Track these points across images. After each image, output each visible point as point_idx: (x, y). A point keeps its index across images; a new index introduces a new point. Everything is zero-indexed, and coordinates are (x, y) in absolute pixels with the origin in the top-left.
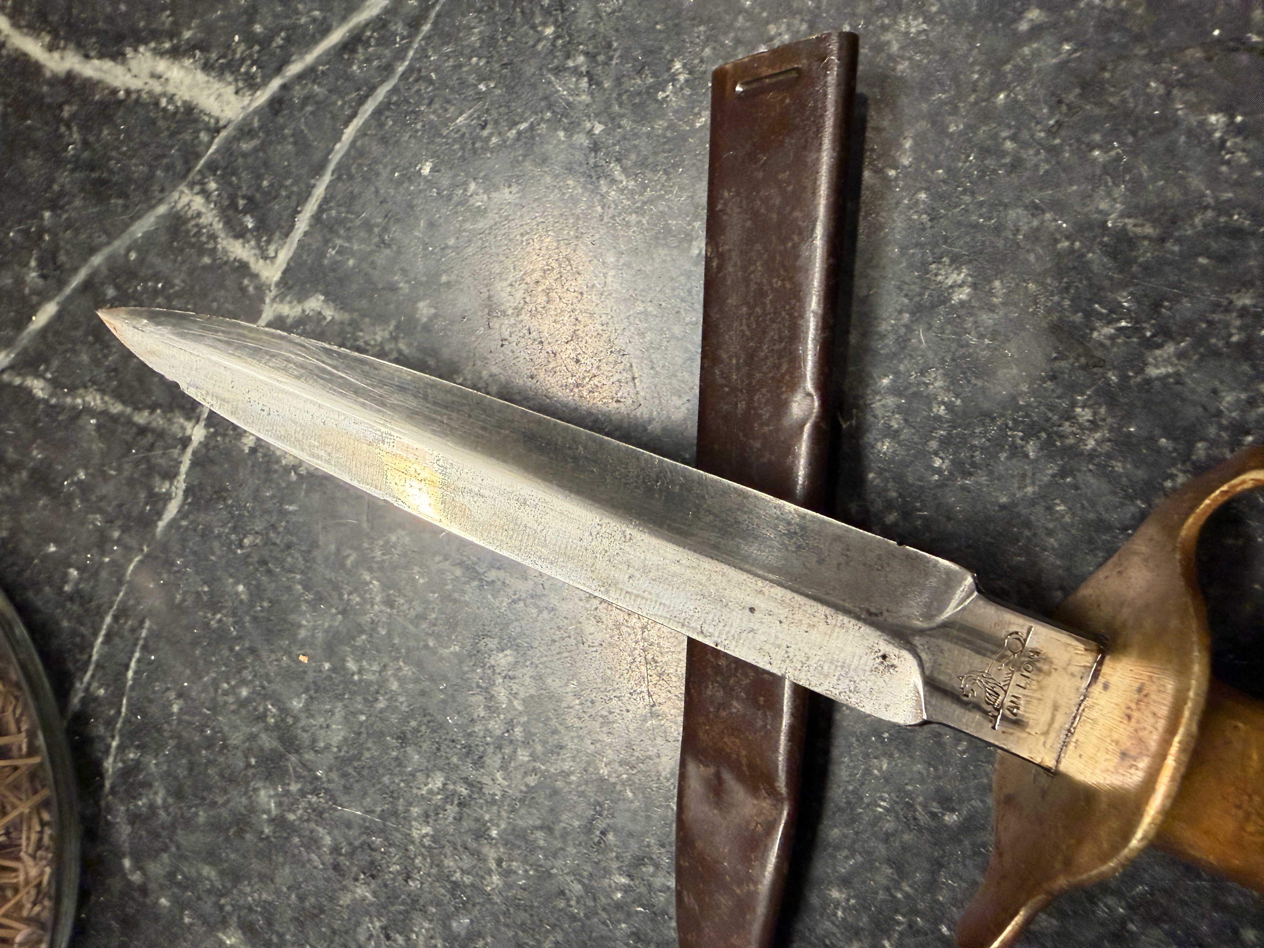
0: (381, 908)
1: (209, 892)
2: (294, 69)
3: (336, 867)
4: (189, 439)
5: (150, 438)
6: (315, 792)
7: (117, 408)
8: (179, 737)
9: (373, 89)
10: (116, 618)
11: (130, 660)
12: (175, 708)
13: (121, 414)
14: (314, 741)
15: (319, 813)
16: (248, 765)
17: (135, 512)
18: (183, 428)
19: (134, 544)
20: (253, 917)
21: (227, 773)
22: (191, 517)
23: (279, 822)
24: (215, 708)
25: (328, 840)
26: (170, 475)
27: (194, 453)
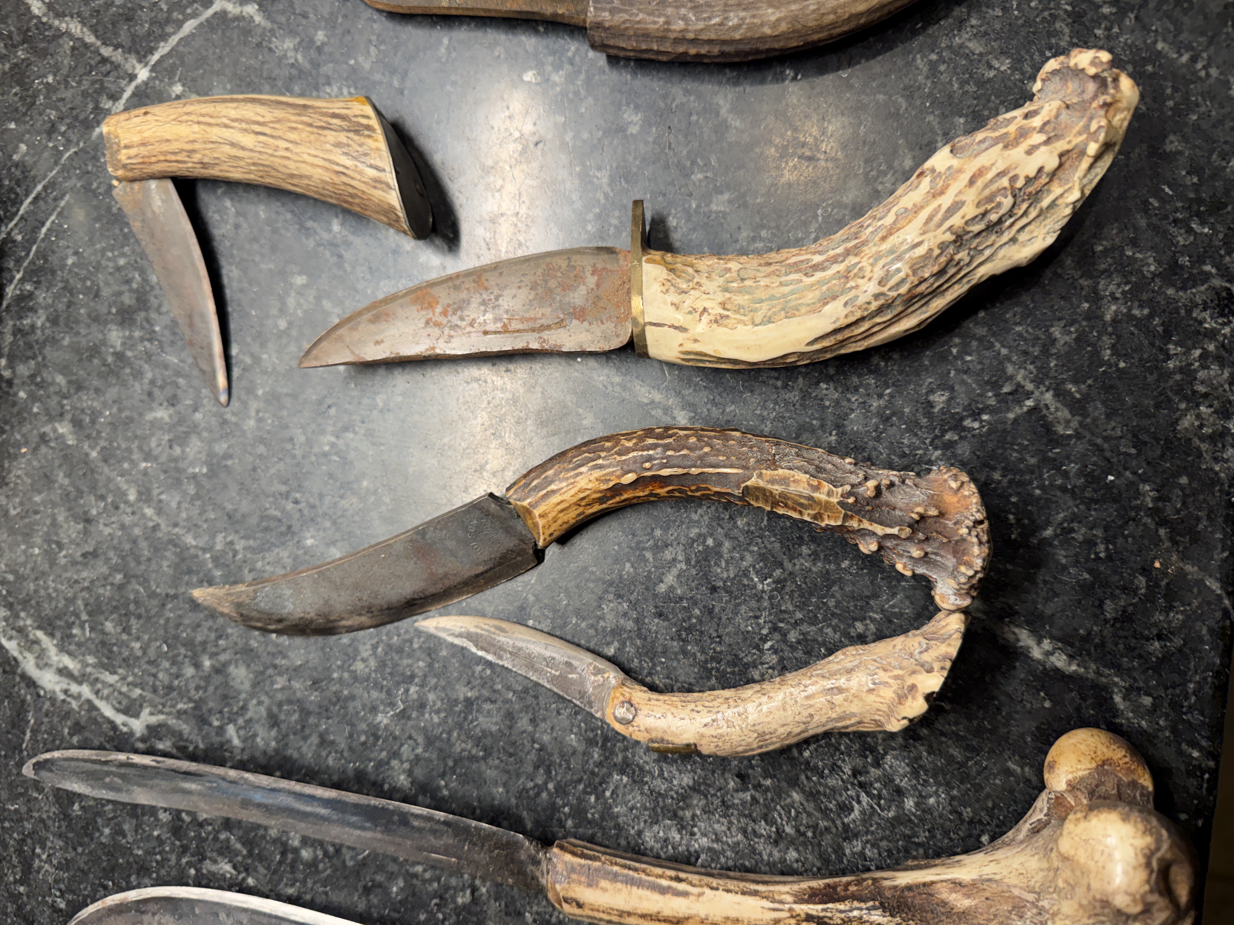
0: (172, 427)
1: (56, 393)
3: (150, 394)
5: (108, 66)
6: (150, 340)
7: (90, 39)
8: (67, 282)
12: (70, 262)
13: (92, 45)
14: (160, 306)
15: (148, 356)
16: (109, 313)
18: (134, 67)
19: (74, 138)
20: (82, 416)
21: (94, 315)
23: (119, 356)
24: (98, 267)
25: (149, 375)
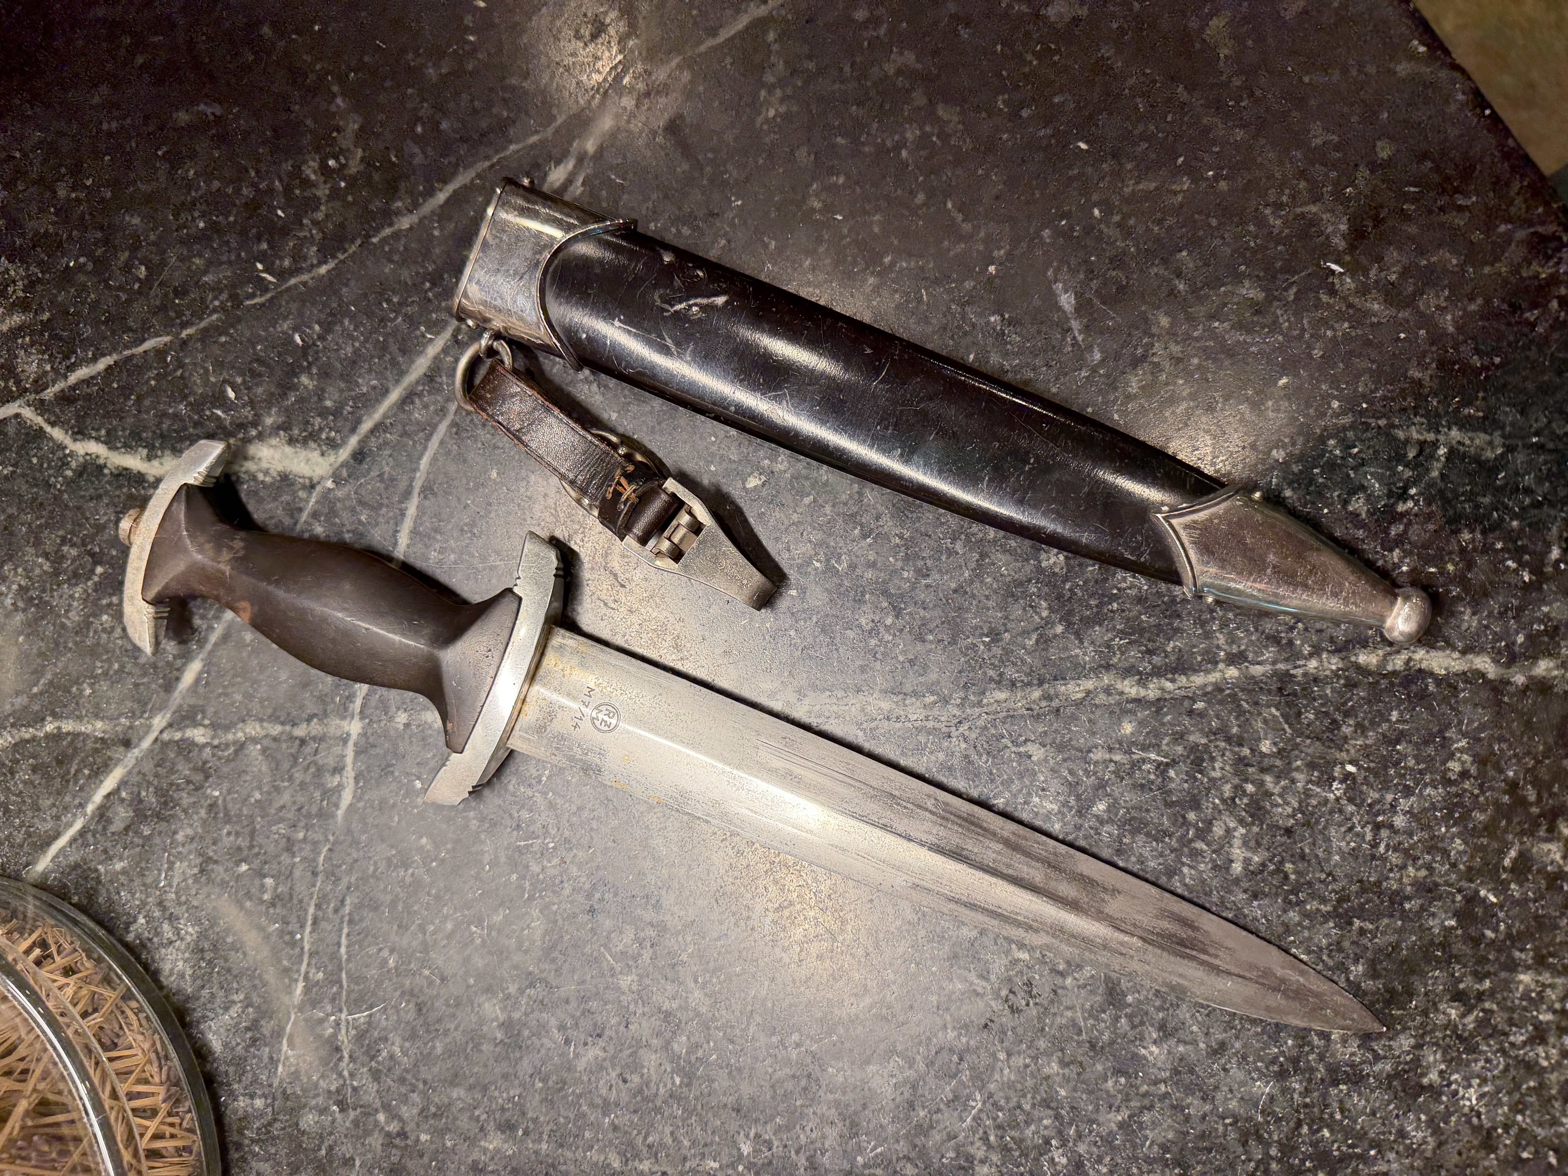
2: (366, 426)
4: (348, 735)
9: (434, 427)
10: (318, 906)
11: (340, 937)
17: (314, 810)
22: (366, 797)
26: (338, 770)
27: (355, 744)
